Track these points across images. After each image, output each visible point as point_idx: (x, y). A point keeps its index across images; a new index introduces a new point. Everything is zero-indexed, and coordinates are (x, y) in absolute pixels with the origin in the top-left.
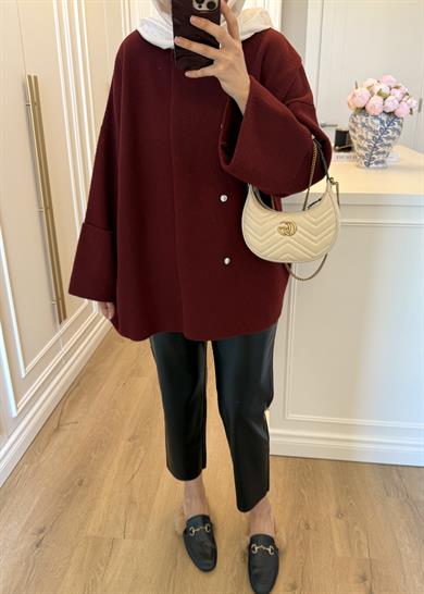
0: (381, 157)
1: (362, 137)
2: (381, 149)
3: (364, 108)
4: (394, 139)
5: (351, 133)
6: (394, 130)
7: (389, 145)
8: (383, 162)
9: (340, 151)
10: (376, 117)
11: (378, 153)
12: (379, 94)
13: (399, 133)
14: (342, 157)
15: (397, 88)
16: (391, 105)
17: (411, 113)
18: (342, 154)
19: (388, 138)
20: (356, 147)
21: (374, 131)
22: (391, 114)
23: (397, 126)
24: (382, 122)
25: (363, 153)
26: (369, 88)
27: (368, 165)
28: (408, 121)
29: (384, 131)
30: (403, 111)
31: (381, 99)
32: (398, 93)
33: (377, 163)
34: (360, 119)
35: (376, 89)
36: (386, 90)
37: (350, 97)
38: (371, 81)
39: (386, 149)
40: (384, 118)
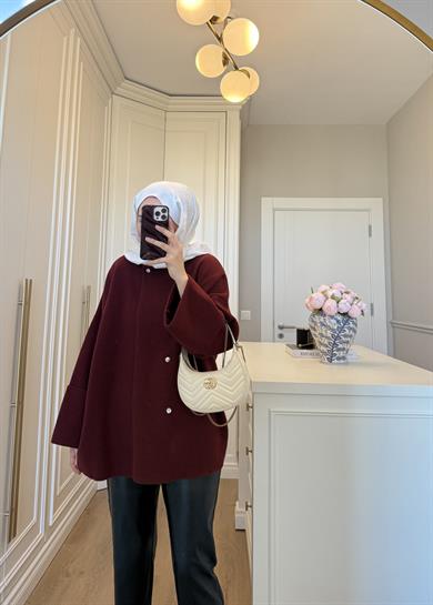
0: (341, 354)
1: (322, 335)
2: (340, 346)
3: (321, 309)
4: (351, 336)
5: (312, 331)
6: (350, 329)
7: (348, 342)
8: (344, 358)
9: (303, 348)
10: (332, 317)
11: (339, 350)
12: (333, 297)
13: (355, 331)
14: (306, 354)
15: (347, 293)
16: (344, 307)
17: (363, 314)
18: (305, 351)
19: (345, 336)
20: (317, 344)
21: (333, 330)
22: (345, 314)
23: (351, 325)
24: (338, 321)
25: (325, 349)
26: (323, 293)
27: (330, 360)
28: (361, 321)
29: (341, 329)
30: (355, 312)
31: (335, 302)
32: (349, 297)
33: (339, 359)
34: (319, 319)
35: (330, 293)
36: (338, 295)
37: (307, 300)
38: (324, 287)
39: (345, 346)
40: (340, 318)
